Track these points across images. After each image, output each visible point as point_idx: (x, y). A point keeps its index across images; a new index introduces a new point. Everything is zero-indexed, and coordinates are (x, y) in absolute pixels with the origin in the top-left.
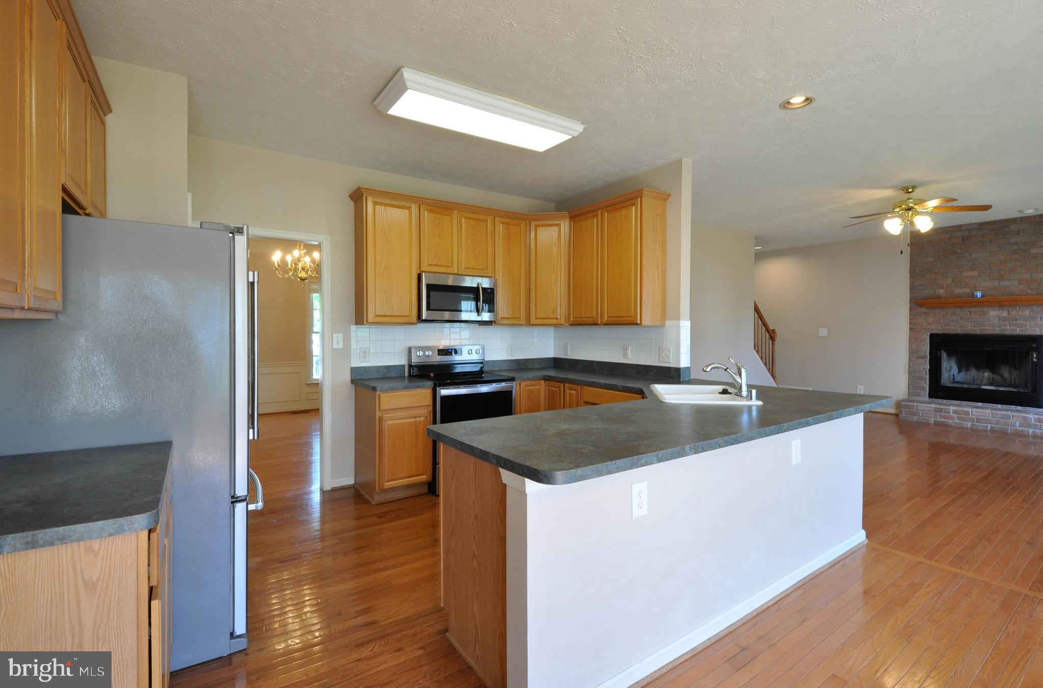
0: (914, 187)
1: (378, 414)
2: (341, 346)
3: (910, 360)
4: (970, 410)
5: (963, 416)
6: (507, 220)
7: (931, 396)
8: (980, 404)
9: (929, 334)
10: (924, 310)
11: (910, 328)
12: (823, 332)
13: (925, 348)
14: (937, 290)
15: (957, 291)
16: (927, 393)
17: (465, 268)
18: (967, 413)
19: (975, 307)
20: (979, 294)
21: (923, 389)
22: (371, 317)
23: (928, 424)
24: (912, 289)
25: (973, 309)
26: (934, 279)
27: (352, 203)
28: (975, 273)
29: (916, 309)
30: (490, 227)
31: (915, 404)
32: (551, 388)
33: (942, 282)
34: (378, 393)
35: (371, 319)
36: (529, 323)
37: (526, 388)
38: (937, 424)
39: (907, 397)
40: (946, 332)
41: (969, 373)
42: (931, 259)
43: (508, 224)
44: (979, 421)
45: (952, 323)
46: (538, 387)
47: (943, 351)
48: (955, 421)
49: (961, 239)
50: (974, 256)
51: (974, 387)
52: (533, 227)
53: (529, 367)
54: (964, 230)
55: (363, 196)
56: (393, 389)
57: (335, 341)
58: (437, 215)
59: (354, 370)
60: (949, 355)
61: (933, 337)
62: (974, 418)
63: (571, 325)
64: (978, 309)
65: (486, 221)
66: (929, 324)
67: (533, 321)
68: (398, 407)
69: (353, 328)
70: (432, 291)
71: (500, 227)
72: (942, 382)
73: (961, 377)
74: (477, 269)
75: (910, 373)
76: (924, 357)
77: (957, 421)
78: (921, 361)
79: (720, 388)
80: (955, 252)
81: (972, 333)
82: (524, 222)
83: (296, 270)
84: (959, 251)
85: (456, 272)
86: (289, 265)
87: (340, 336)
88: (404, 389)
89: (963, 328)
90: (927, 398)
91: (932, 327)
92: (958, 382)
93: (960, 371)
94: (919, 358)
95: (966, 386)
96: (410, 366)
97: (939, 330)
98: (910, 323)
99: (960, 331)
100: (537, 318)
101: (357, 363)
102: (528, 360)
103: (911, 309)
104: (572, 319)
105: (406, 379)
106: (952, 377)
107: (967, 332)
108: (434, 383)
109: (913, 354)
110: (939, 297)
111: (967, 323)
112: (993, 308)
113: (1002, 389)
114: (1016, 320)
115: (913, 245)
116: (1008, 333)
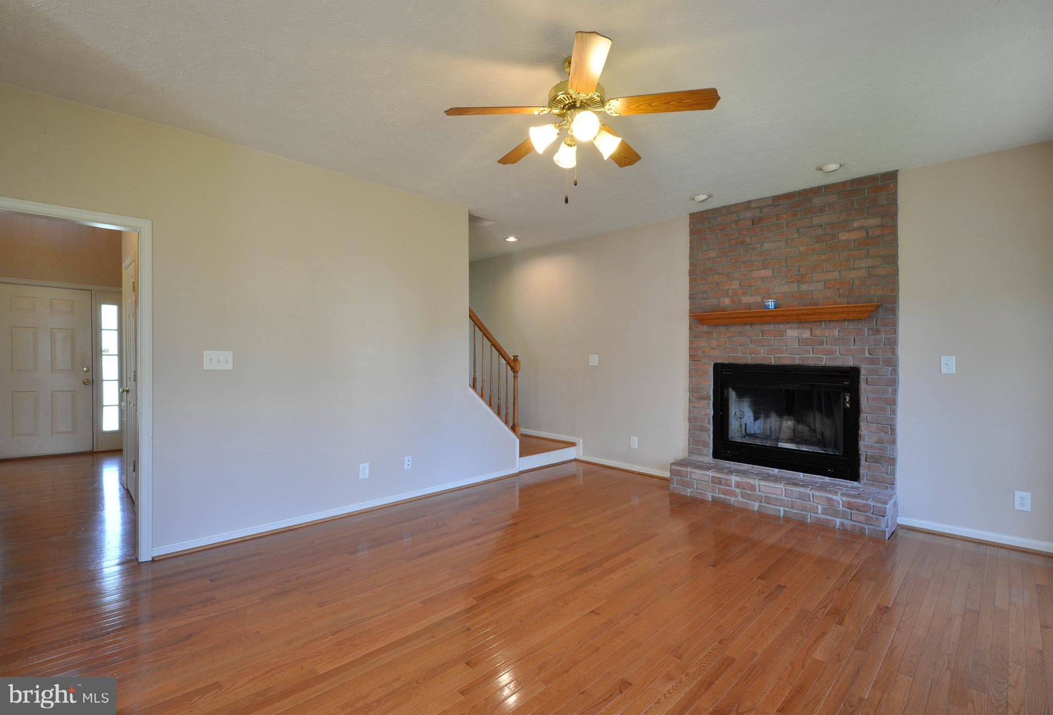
3: (690, 401)
4: (755, 482)
5: (749, 492)
7: (716, 455)
8: (776, 471)
9: (712, 363)
10: (706, 328)
11: (690, 356)
12: (594, 360)
13: (708, 385)
14: (721, 300)
15: (746, 300)
16: (711, 451)
18: (753, 488)
19: (768, 323)
20: (771, 304)
21: (705, 444)
23: (703, 502)
24: (692, 297)
25: (766, 327)
26: (718, 283)
28: (767, 273)
29: (697, 327)
31: (689, 469)
33: (728, 288)
38: (716, 502)
39: (686, 456)
40: (732, 361)
41: (769, 420)
42: (713, 254)
44: (768, 500)
45: (740, 348)
47: (730, 389)
48: (736, 500)
49: (751, 223)
50: (767, 246)
51: (769, 443)
54: (755, 208)
60: (740, 395)
61: (718, 368)
62: (762, 497)
64: (771, 327)
66: (712, 349)
72: (730, 436)
73: (757, 427)
75: (690, 420)
76: (706, 398)
77: (740, 499)
78: (703, 402)
80: (742, 243)
81: (765, 363)
84: (748, 240)
89: (753, 355)
90: (709, 458)
91: (716, 353)
92: (750, 435)
93: (756, 419)
94: (700, 399)
95: (758, 442)
97: (725, 358)
98: (690, 348)
99: (749, 360)
103: (691, 329)
106: (743, 427)
107: (759, 362)
109: (694, 392)
110: (724, 309)
111: (758, 348)
112: (788, 326)
113: (804, 448)
114: (822, 343)
115: (692, 233)
116: (811, 363)
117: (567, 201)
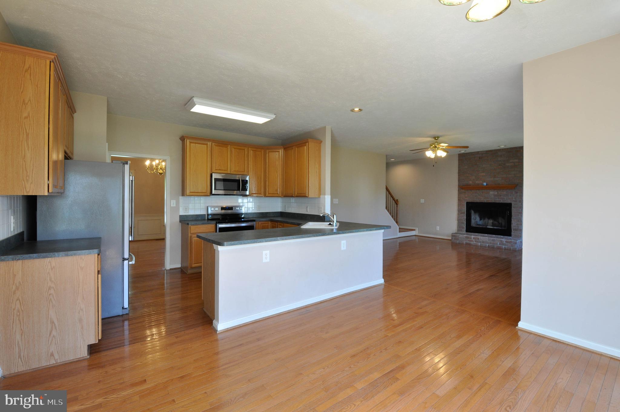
0: (438, 137)
1: (189, 235)
2: (175, 205)
3: (458, 214)
4: (480, 237)
5: (477, 240)
6: (254, 149)
7: (467, 231)
9: (466, 202)
10: (464, 191)
11: (458, 200)
12: (422, 201)
13: (465, 209)
14: (469, 182)
15: (477, 182)
16: (465, 230)
17: (234, 171)
18: (478, 239)
21: (463, 228)
22: (188, 192)
23: (463, 244)
24: (459, 181)
25: (483, 191)
26: (468, 176)
27: (181, 142)
28: (484, 174)
29: (461, 190)
30: (246, 153)
31: (458, 235)
32: (273, 225)
33: (471, 178)
34: (189, 226)
35: (188, 194)
36: (265, 196)
37: (262, 225)
38: (467, 244)
39: (457, 232)
40: (473, 201)
41: (485, 220)
42: (466, 167)
43: (255, 151)
44: (483, 242)
45: (475, 197)
46: (267, 224)
47: (472, 210)
48: (473, 243)
50: (484, 166)
51: (484, 227)
52: (267, 152)
53: (268, 216)
54: (480, 154)
55: (185, 139)
56: (196, 224)
57: (172, 203)
58: (220, 147)
59: (181, 216)
60: (475, 212)
61: (468, 203)
62: (481, 241)
63: (285, 197)
64: (485, 191)
65: (244, 150)
66: (466, 197)
67: (267, 195)
68: (199, 232)
69: (181, 197)
70: (217, 181)
71: (251, 152)
72: (472, 225)
73: (481, 222)
74: (240, 171)
75: (458, 220)
76: (464, 213)
77: (474, 242)
78: (462, 215)
79: (328, 223)
80: (476, 164)
81: (483, 202)
82: (263, 150)
83: (157, 169)
84: (478, 164)
85: (229, 172)
86: (154, 167)
87: (175, 201)
88: (202, 224)
89: (479, 199)
90: (465, 232)
91: (467, 199)
92: (478, 225)
93: (481, 220)
94: (462, 213)
95: (481, 226)
96: (208, 215)
97: (470, 200)
98: (458, 197)
99: (478, 201)
100: (269, 194)
101: (182, 213)
102: (267, 213)
103: (459, 190)
104: (284, 194)
105: (206, 220)
106: (476, 222)
107: (481, 201)
108: (216, 222)
109: (460, 211)
110: (470, 185)
111: (481, 197)
112: (490, 190)
113: (495, 228)
114: (501, 196)
115: (459, 160)
116: (497, 202)
117: (433, 166)
